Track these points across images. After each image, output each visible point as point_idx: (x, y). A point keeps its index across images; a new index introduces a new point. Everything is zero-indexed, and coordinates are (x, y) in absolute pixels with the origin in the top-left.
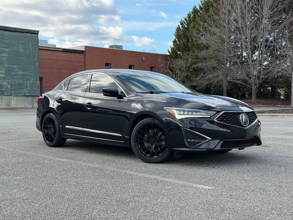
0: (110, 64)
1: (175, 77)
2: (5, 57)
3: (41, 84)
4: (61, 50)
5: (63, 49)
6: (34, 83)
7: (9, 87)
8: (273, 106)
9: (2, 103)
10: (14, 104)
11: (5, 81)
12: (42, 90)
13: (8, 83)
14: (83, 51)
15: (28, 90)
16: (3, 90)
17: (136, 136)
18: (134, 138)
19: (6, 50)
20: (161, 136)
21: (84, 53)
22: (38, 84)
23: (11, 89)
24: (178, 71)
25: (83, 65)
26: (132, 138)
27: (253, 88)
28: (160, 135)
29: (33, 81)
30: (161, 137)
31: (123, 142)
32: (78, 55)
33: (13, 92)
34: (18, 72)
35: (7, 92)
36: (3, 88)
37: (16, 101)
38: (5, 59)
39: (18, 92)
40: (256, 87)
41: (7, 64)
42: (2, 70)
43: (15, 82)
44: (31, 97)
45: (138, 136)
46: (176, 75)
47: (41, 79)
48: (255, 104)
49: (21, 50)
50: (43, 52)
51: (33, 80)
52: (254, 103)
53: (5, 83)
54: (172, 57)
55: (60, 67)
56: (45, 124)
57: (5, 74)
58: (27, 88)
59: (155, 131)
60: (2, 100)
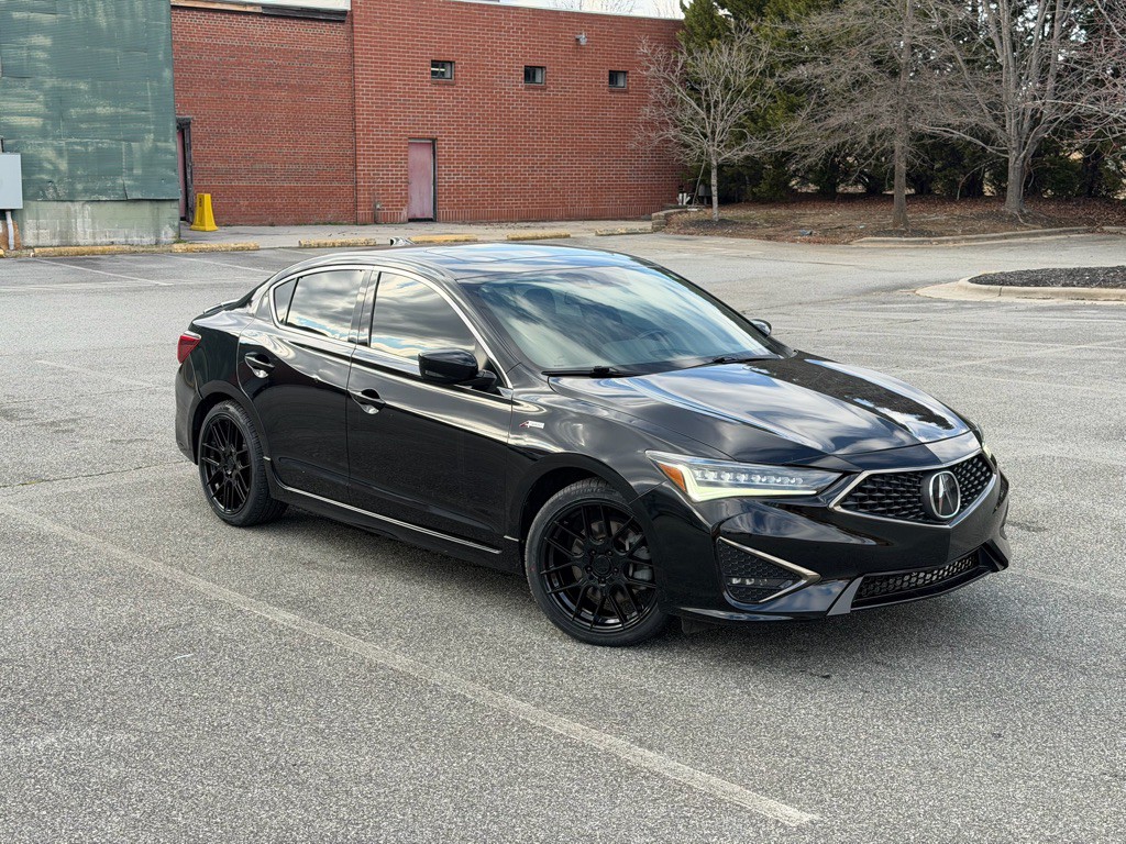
0: (451, 63)
1: (705, 117)
2: (43, 48)
3: (185, 147)
4: (259, 10)
5: (264, 6)
6: (157, 149)
7: (63, 166)
8: (1087, 231)
9: (38, 228)
10: (85, 232)
11: (45, 145)
12: (189, 171)
13: (60, 152)
14: (344, 13)
15: (136, 179)
16: (42, 181)
17: (544, 547)
18: (534, 553)
19: (46, 18)
20: (634, 547)
21: (346, 19)
22: (172, 153)
23: (72, 175)
24: (717, 94)
25: (346, 68)
26: (530, 552)
27: (1012, 160)
28: (630, 544)
29: (154, 140)
30: (635, 554)
31: (497, 552)
32: (324, 30)
33: (79, 187)
34: (95, 107)
35: (55, 188)
36: (42, 170)
37: (93, 223)
38: (41, 55)
39: (98, 185)
40: (1022, 155)
41: (51, 76)
42: (33, 99)
43: (85, 145)
44: (148, 203)
45: (548, 545)
46: (708, 110)
47: (183, 128)
48: (1019, 224)
49: (102, 21)
50: (188, 18)
51: (152, 136)
52: (1013, 220)
53: (49, 153)
54: (696, 34)
55: (254, 79)
56: (209, 438)
57: (45, 117)
58: (132, 169)
59: (614, 527)
60: (38, 219)
